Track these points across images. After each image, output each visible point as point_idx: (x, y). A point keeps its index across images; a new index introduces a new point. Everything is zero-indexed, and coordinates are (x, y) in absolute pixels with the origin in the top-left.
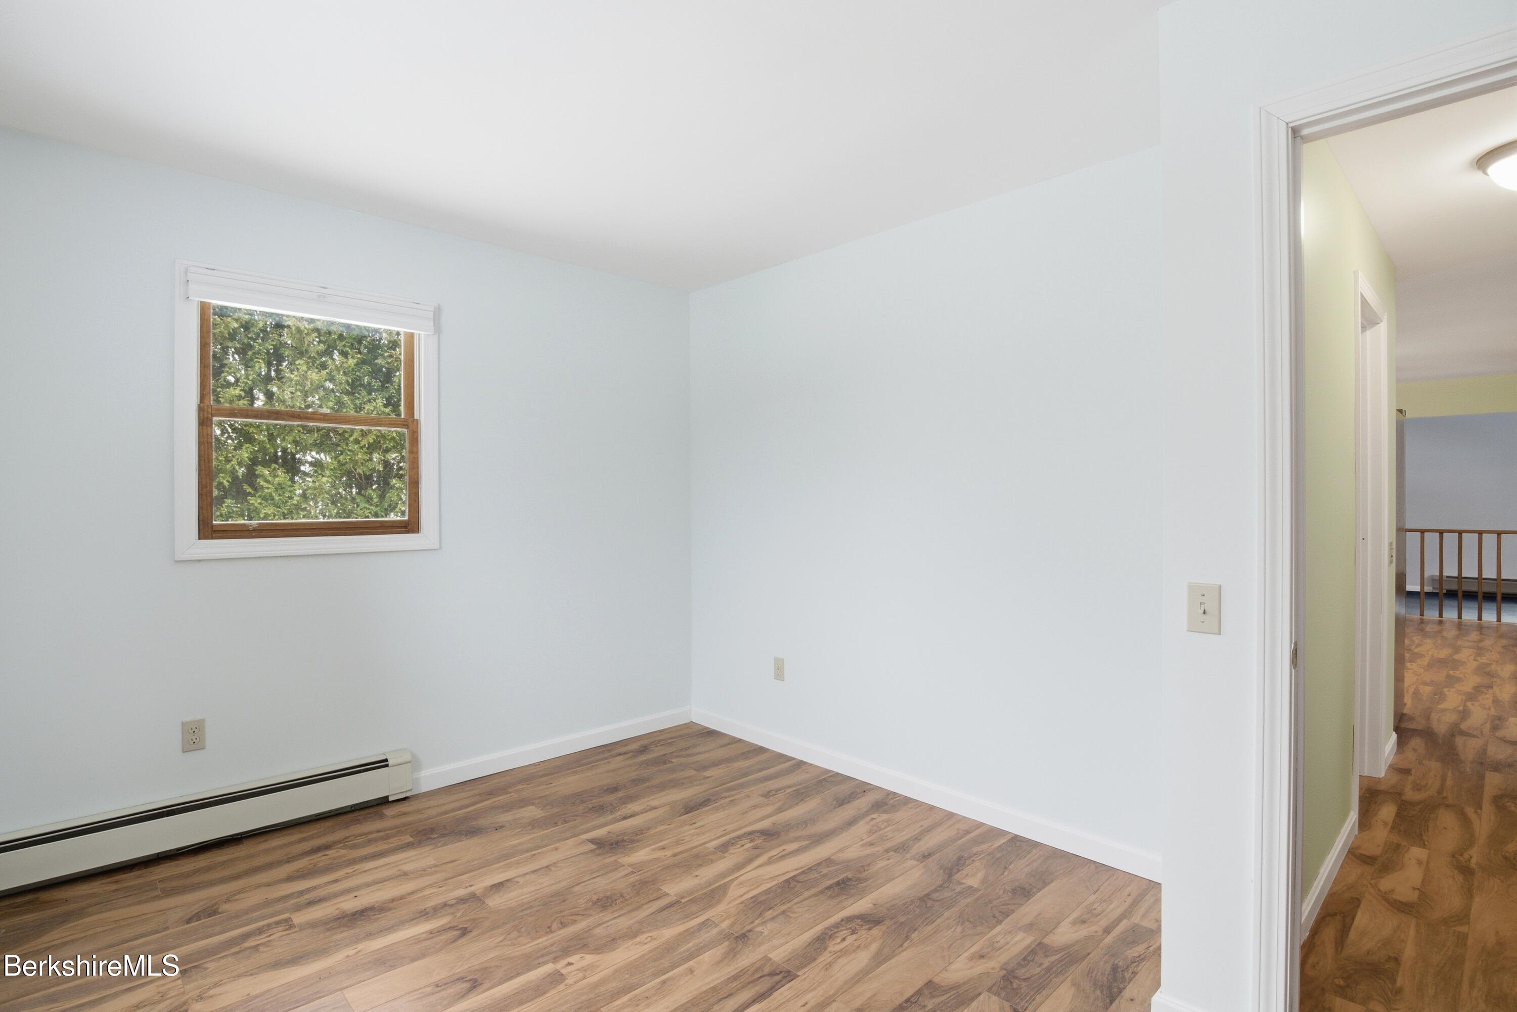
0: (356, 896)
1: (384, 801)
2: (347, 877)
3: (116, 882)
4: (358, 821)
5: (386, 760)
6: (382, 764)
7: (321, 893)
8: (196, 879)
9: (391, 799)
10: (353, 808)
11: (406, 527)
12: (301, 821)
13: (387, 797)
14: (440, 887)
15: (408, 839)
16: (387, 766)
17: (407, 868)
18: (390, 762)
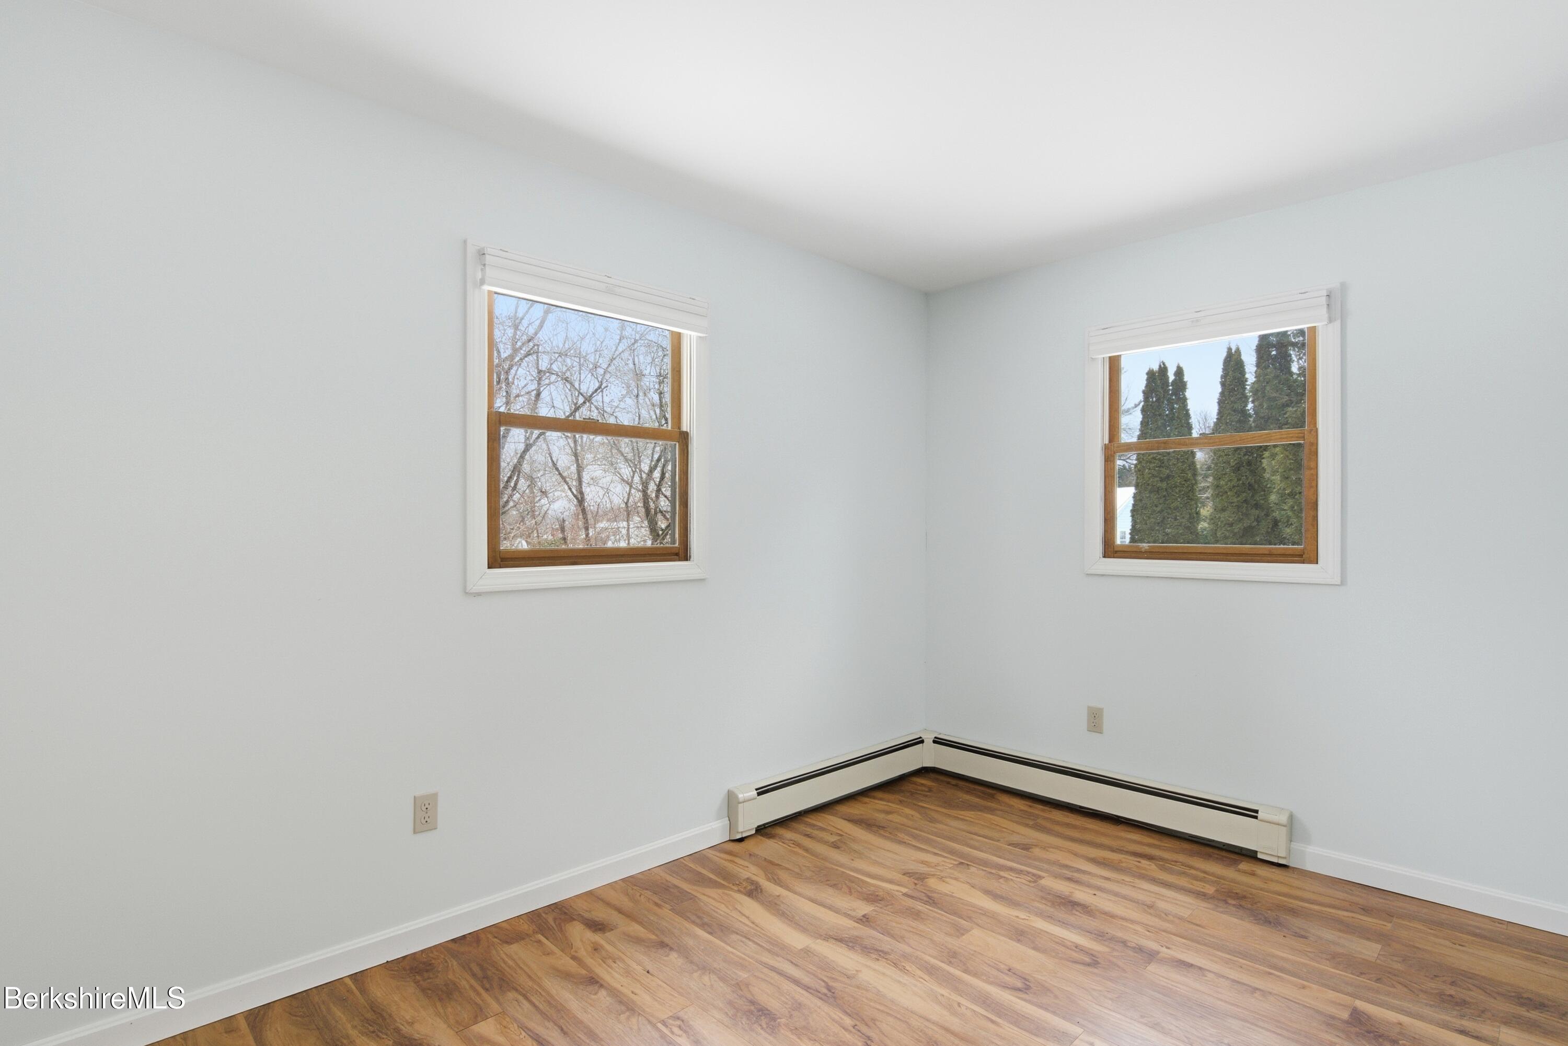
0: (1095, 894)
1: (1251, 855)
2: (1123, 882)
3: (1030, 806)
4: (1209, 857)
5: (1257, 811)
6: (1252, 813)
7: (1085, 878)
8: (1058, 828)
9: (1260, 856)
10: (1225, 847)
11: (1301, 556)
12: (1178, 835)
13: (1256, 852)
14: (1149, 931)
15: (1210, 890)
16: (1256, 817)
17: (1161, 905)
18: (1260, 815)
